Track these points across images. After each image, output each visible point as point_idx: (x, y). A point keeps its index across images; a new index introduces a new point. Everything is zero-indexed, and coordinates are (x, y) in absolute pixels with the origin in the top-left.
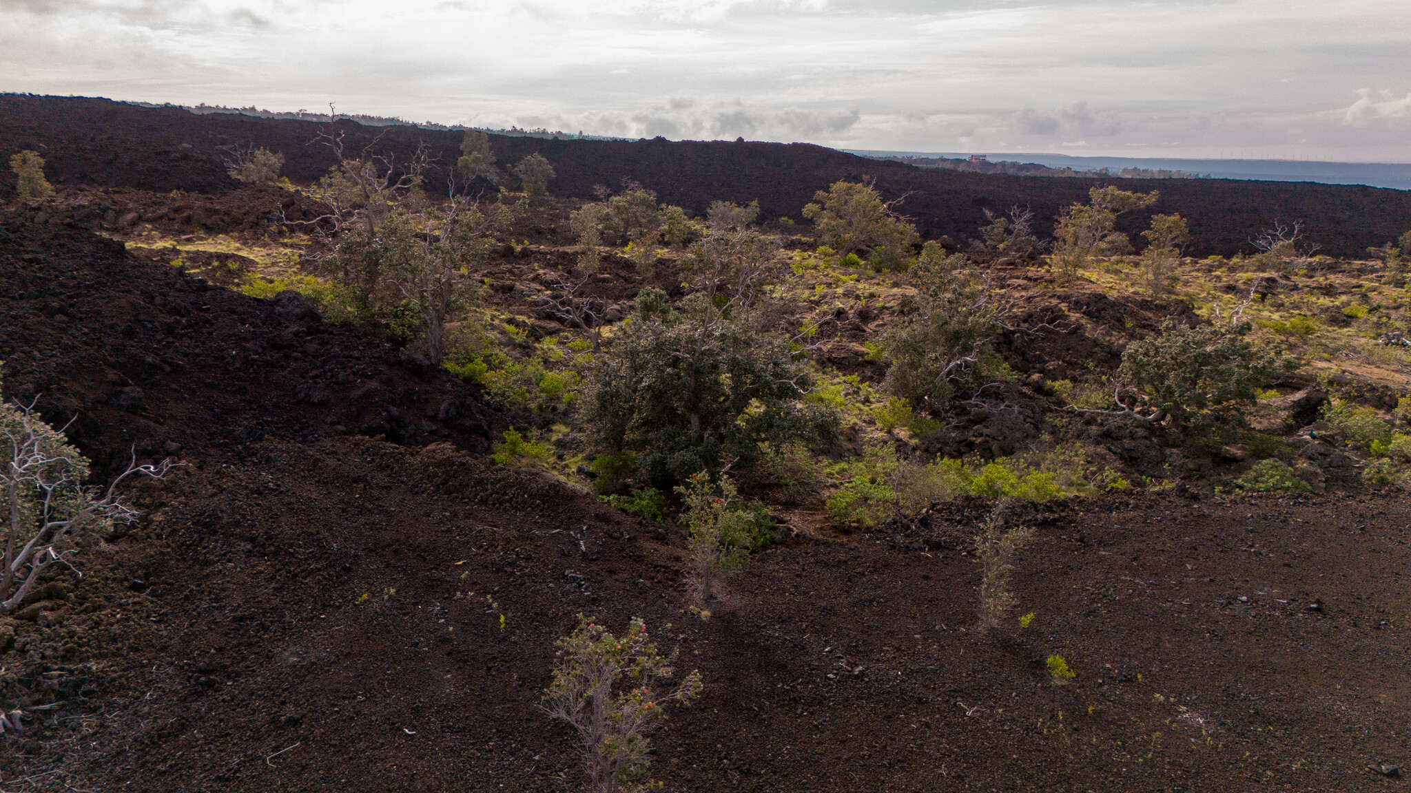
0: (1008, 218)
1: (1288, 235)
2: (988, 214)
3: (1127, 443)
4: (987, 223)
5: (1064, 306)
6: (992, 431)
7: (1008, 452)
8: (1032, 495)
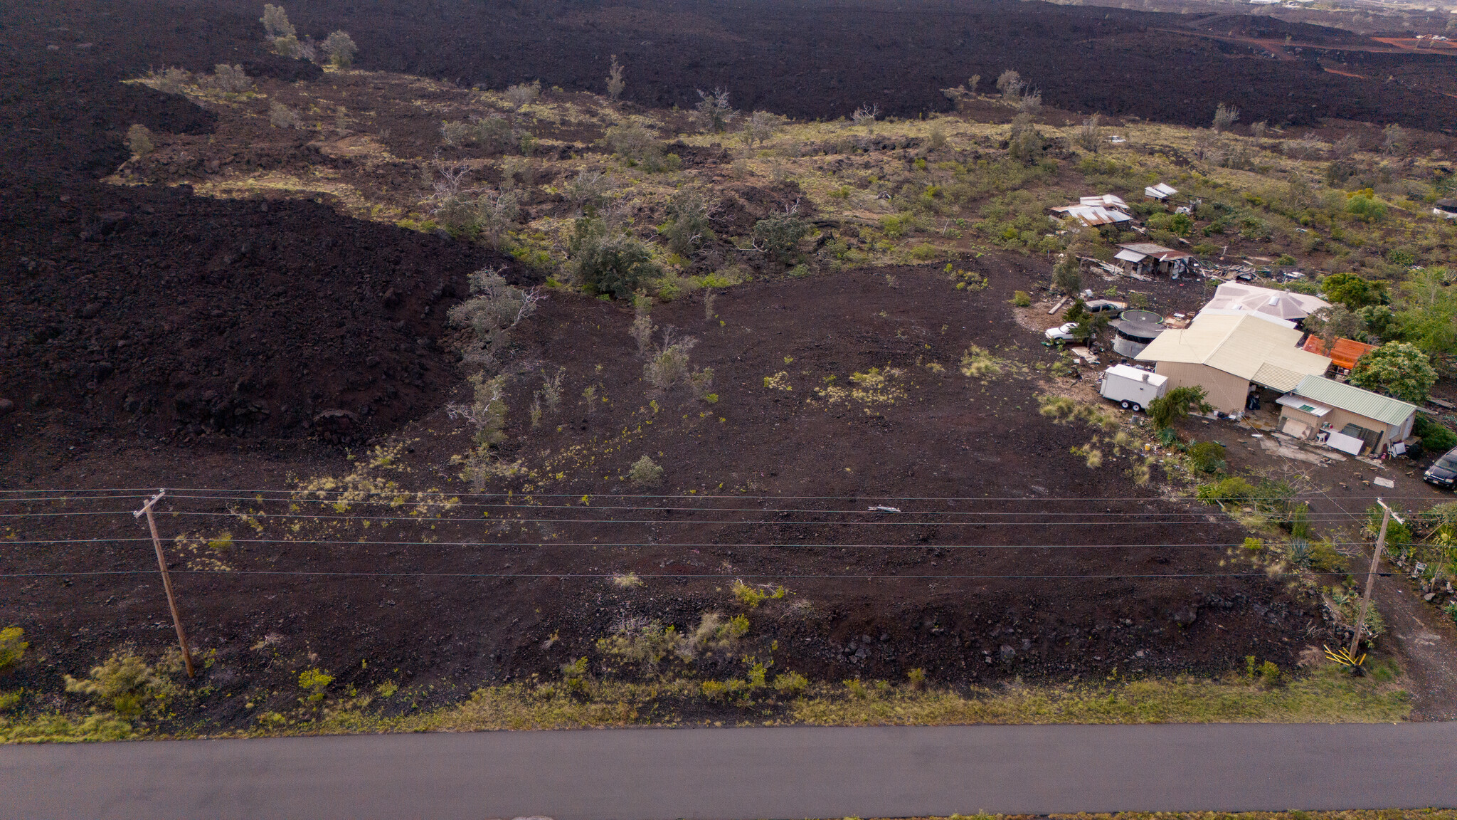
0: (714, 96)
1: (871, 113)
2: (701, 93)
3: (757, 262)
4: (701, 100)
5: (737, 196)
6: (708, 263)
7: (714, 271)
8: (721, 286)
